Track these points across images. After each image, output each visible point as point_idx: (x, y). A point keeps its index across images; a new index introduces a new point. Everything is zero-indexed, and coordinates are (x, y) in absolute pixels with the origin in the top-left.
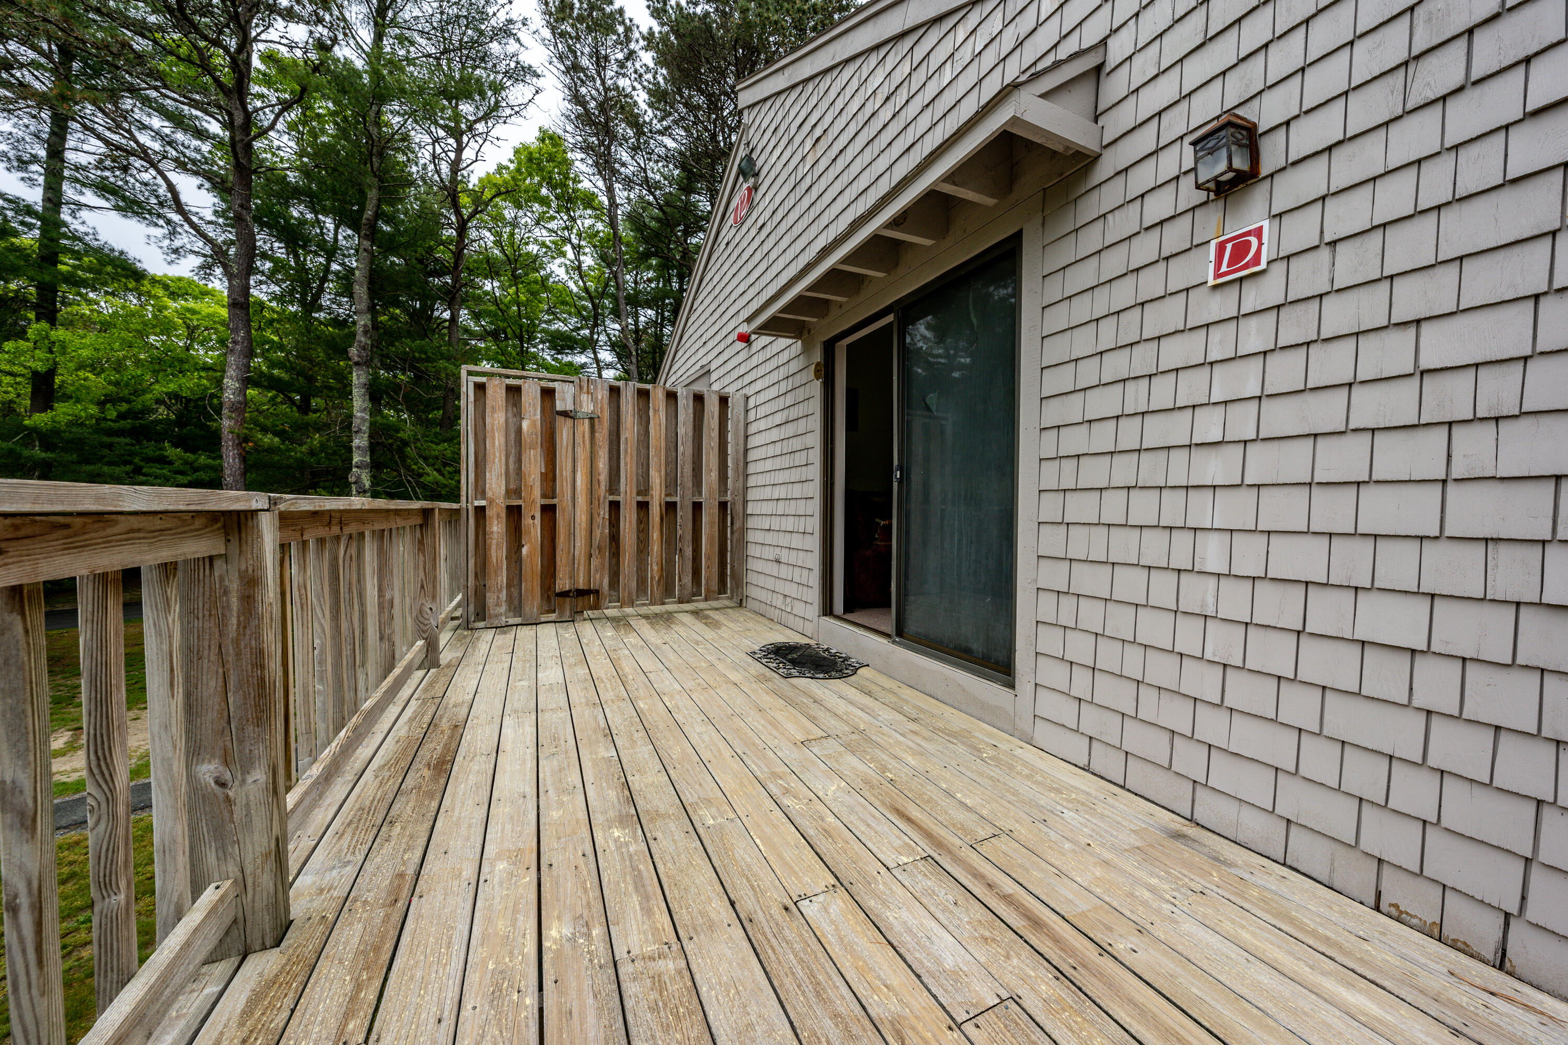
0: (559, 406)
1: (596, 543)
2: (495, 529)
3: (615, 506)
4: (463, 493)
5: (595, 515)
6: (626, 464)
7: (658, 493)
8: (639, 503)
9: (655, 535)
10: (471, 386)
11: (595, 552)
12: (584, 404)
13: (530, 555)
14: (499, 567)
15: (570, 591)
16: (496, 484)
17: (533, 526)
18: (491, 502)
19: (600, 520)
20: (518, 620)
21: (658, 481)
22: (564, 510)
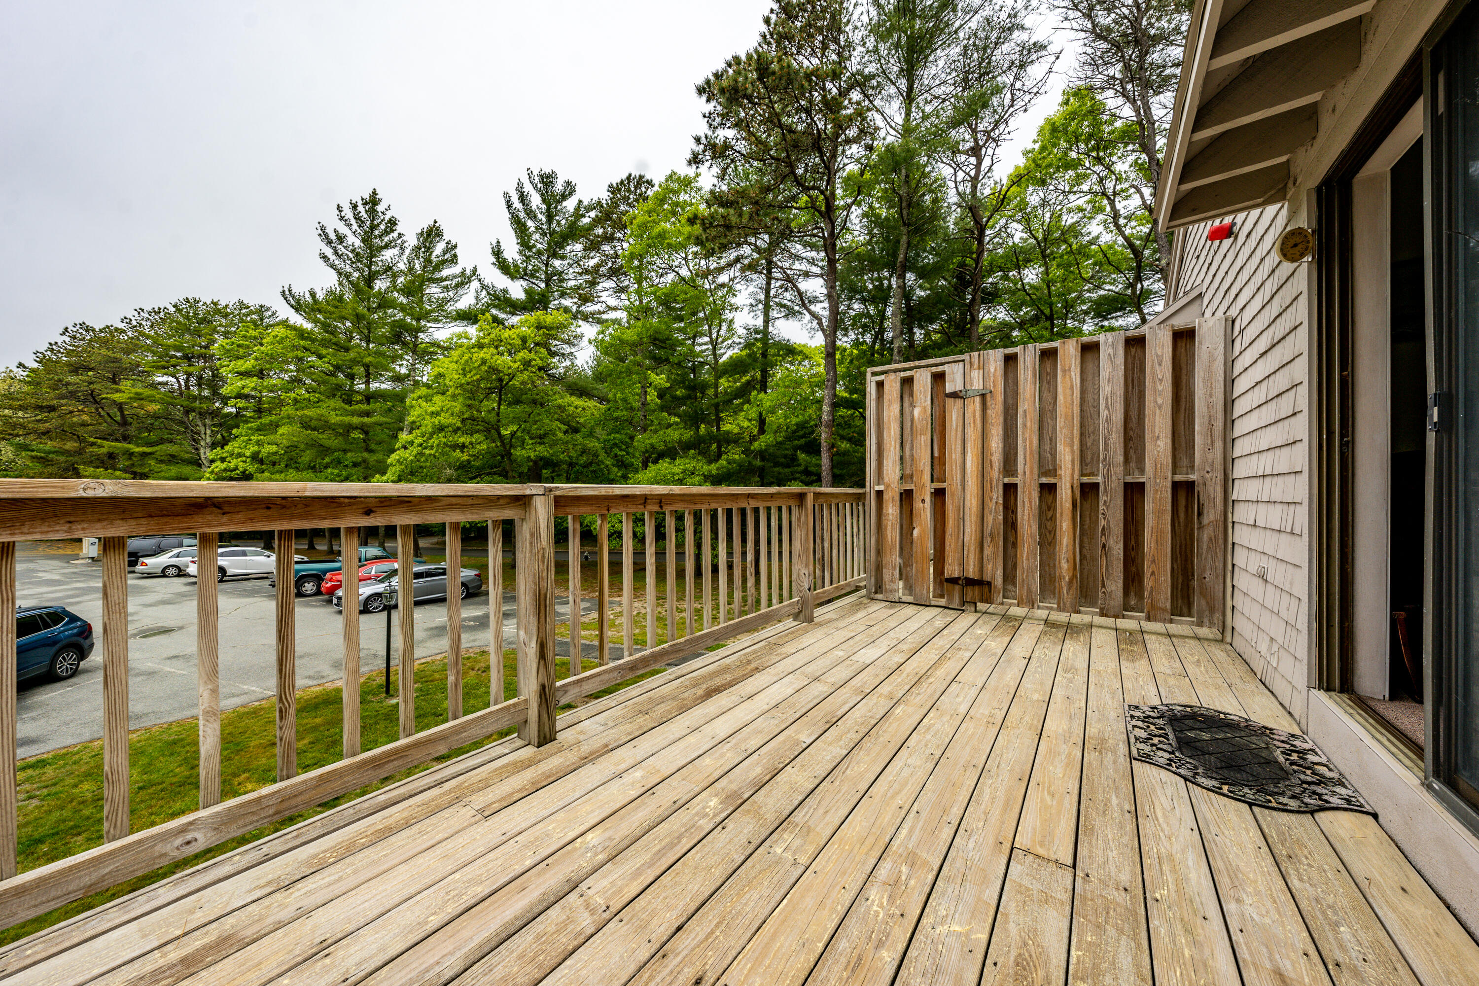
0: (949, 388)
1: (987, 531)
2: (890, 511)
3: (1010, 490)
4: (868, 479)
5: (987, 499)
6: (1024, 441)
7: (1069, 472)
8: (1042, 486)
9: (1065, 525)
10: (874, 385)
11: (987, 540)
12: (975, 381)
13: (921, 537)
14: (893, 547)
15: (959, 578)
16: (892, 470)
17: (924, 509)
18: (887, 487)
19: (992, 505)
20: (910, 599)
21: (1068, 458)
22: (953, 495)
